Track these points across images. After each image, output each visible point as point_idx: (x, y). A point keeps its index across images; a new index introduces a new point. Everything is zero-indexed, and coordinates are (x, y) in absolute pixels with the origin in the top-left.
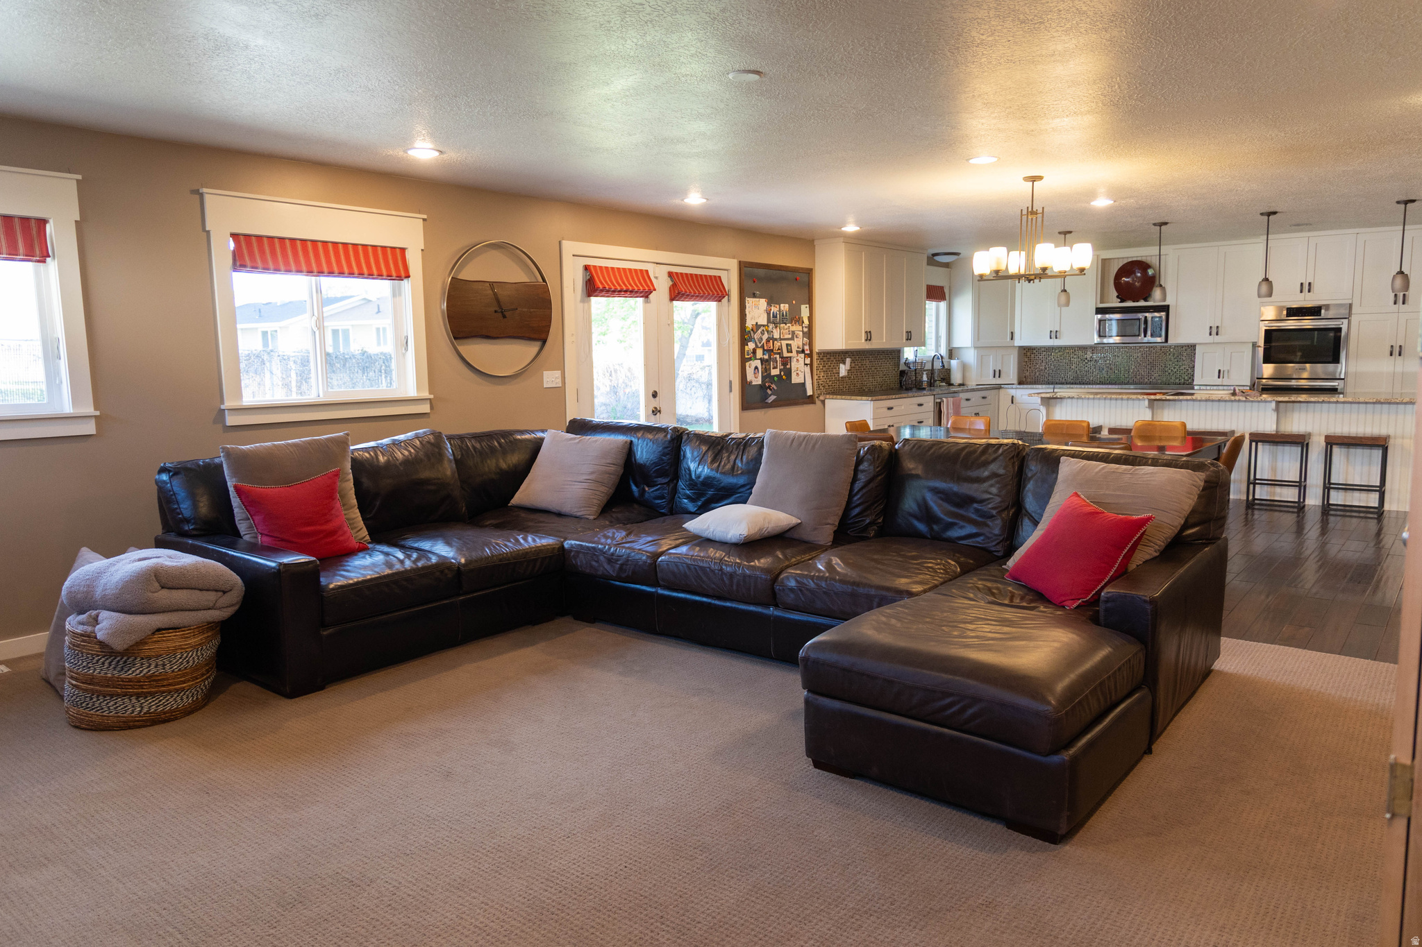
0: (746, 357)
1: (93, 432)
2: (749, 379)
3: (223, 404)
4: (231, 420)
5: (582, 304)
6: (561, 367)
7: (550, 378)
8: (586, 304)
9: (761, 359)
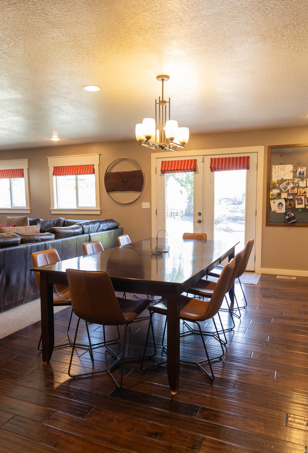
0: (271, 197)
1: (29, 213)
2: (273, 209)
3: (51, 208)
4: (53, 212)
5: (160, 177)
6: (150, 201)
7: (145, 205)
8: (163, 177)
9: (285, 199)
